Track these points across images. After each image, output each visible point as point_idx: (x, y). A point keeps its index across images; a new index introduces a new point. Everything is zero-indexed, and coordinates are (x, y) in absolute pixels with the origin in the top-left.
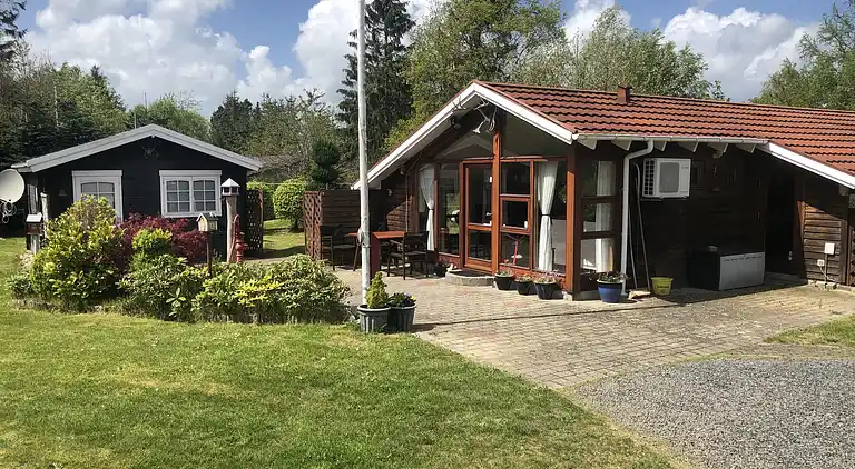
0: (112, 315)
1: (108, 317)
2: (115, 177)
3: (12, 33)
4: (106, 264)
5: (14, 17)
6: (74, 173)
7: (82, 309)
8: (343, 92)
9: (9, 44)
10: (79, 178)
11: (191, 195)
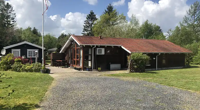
0: (10, 71)
1: (9, 72)
2: (19, 50)
3: (13, 22)
4: (10, 63)
5: (14, 18)
6: (12, 50)
7: (6, 71)
8: (82, 33)
9: (13, 24)
10: (13, 50)
11: (33, 54)
